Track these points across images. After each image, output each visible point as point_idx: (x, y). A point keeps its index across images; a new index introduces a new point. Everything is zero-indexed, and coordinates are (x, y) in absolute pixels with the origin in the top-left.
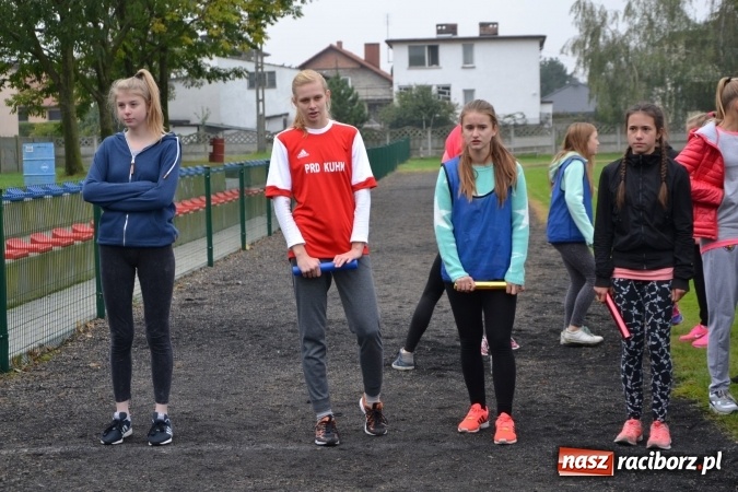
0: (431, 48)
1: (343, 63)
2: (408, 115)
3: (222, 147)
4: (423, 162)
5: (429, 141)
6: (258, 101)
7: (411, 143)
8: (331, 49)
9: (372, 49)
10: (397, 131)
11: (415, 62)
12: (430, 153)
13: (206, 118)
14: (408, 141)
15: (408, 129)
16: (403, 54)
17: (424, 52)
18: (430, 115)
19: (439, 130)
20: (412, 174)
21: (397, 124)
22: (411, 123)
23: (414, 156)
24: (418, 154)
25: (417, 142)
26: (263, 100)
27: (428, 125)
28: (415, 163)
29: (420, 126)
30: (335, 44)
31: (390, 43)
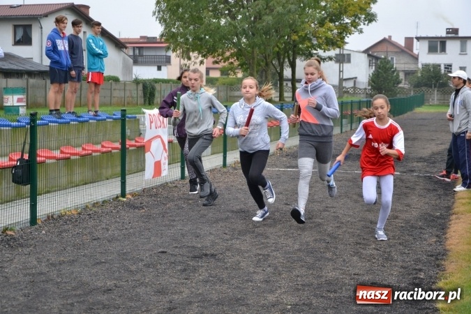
0: (441, 42)
1: (391, 49)
2: (424, 81)
4: (431, 107)
5: (435, 96)
6: (340, 71)
7: (425, 96)
8: (384, 41)
9: (409, 41)
10: (417, 89)
11: (432, 49)
12: (436, 102)
14: (423, 95)
15: (424, 88)
16: (425, 45)
17: (437, 45)
18: (437, 81)
19: (441, 89)
20: (421, 113)
21: (418, 85)
22: (426, 85)
23: (426, 104)
24: (429, 103)
25: (428, 96)
26: (342, 71)
27: (435, 87)
28: (426, 107)
29: (431, 87)
30: (387, 37)
31: (418, 39)
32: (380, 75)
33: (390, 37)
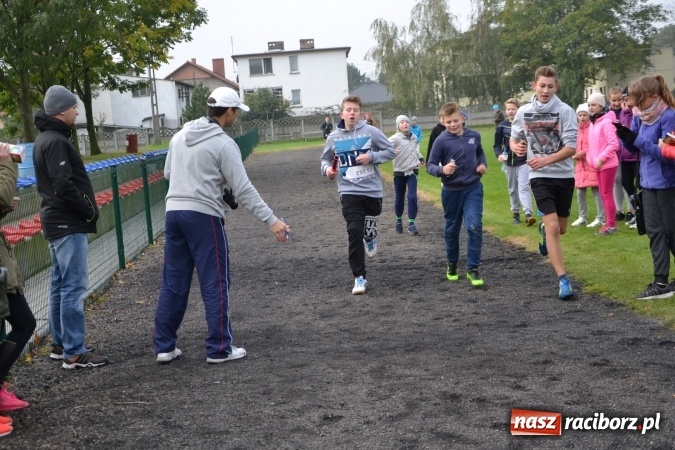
0: (265, 59)
1: (199, 75)
2: (255, 111)
3: (136, 141)
4: (269, 146)
5: (272, 130)
6: (153, 105)
7: (259, 132)
8: (187, 65)
9: (219, 63)
10: (248, 123)
11: (255, 71)
12: (273, 138)
13: (103, 121)
14: (257, 130)
15: (256, 121)
16: (245, 65)
17: (261, 63)
18: (272, 110)
19: (278, 121)
20: (265, 155)
21: (247, 118)
22: (258, 116)
23: (262, 141)
24: (265, 139)
25: (263, 130)
26: (156, 105)
27: (270, 118)
28: (263, 146)
29: (265, 118)
30: (190, 61)
31: (235, 58)
32: (197, 108)
33: (194, 60)
